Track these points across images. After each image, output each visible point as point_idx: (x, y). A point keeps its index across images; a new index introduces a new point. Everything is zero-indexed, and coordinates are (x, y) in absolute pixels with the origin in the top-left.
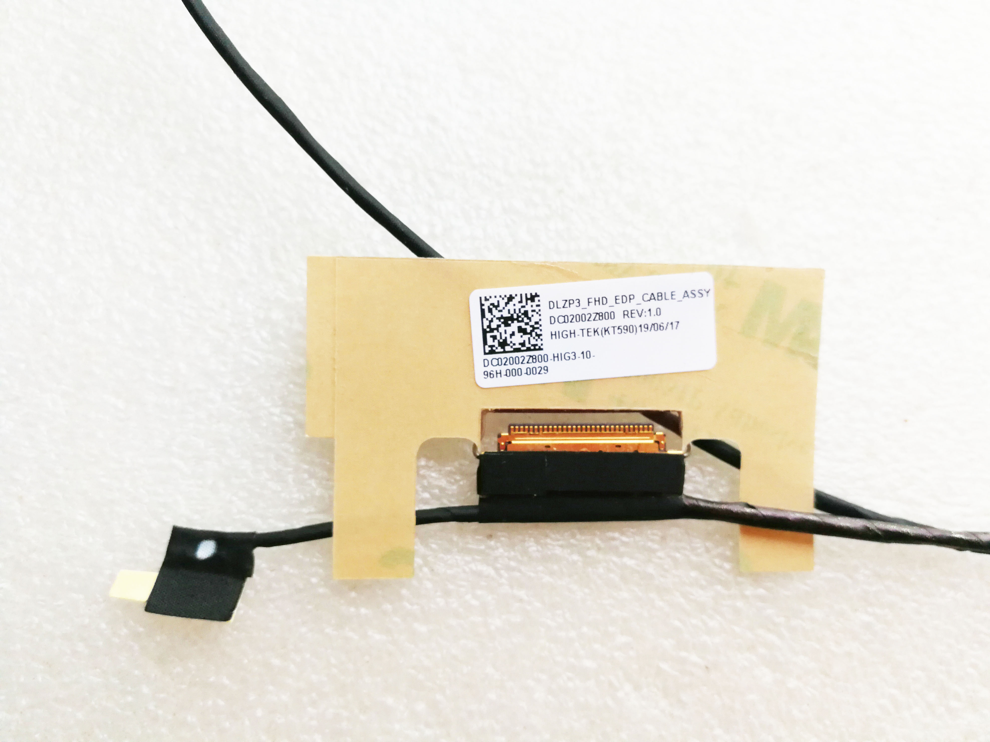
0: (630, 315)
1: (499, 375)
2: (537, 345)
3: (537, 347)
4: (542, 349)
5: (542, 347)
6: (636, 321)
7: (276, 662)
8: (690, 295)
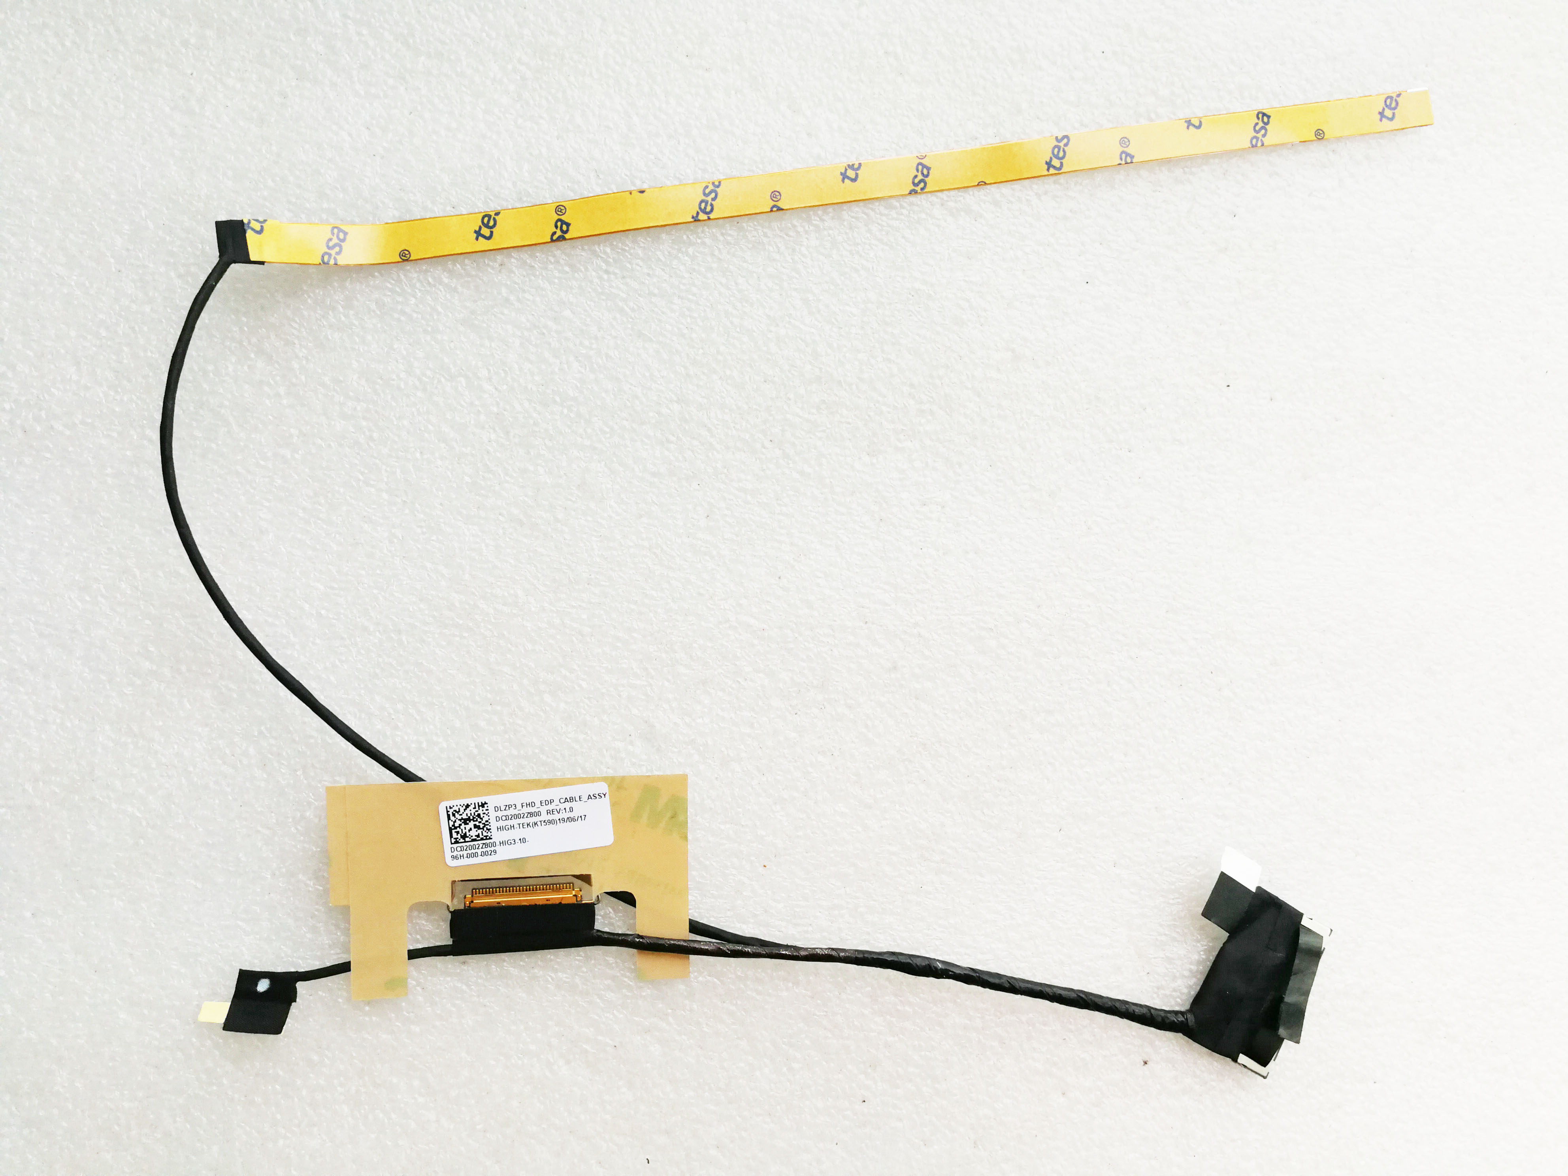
0: (551, 812)
1: (462, 857)
2: (488, 836)
3: (488, 838)
4: (491, 839)
5: (491, 837)
6: (556, 816)
7: (316, 1058)
8: (593, 797)
